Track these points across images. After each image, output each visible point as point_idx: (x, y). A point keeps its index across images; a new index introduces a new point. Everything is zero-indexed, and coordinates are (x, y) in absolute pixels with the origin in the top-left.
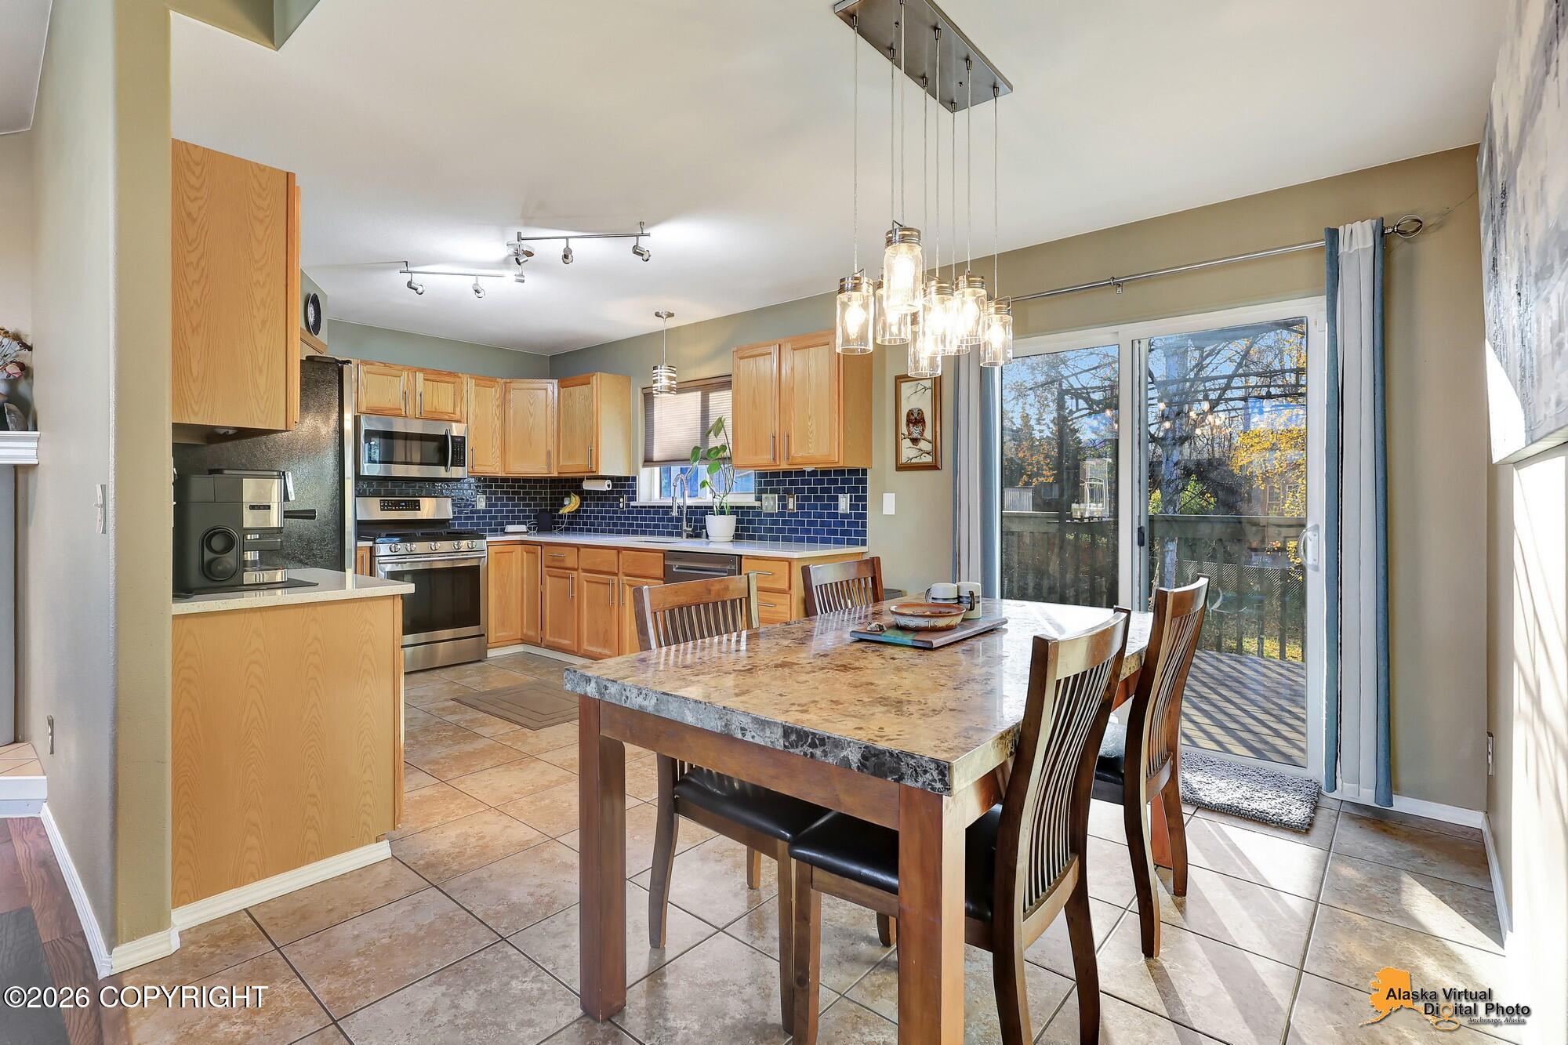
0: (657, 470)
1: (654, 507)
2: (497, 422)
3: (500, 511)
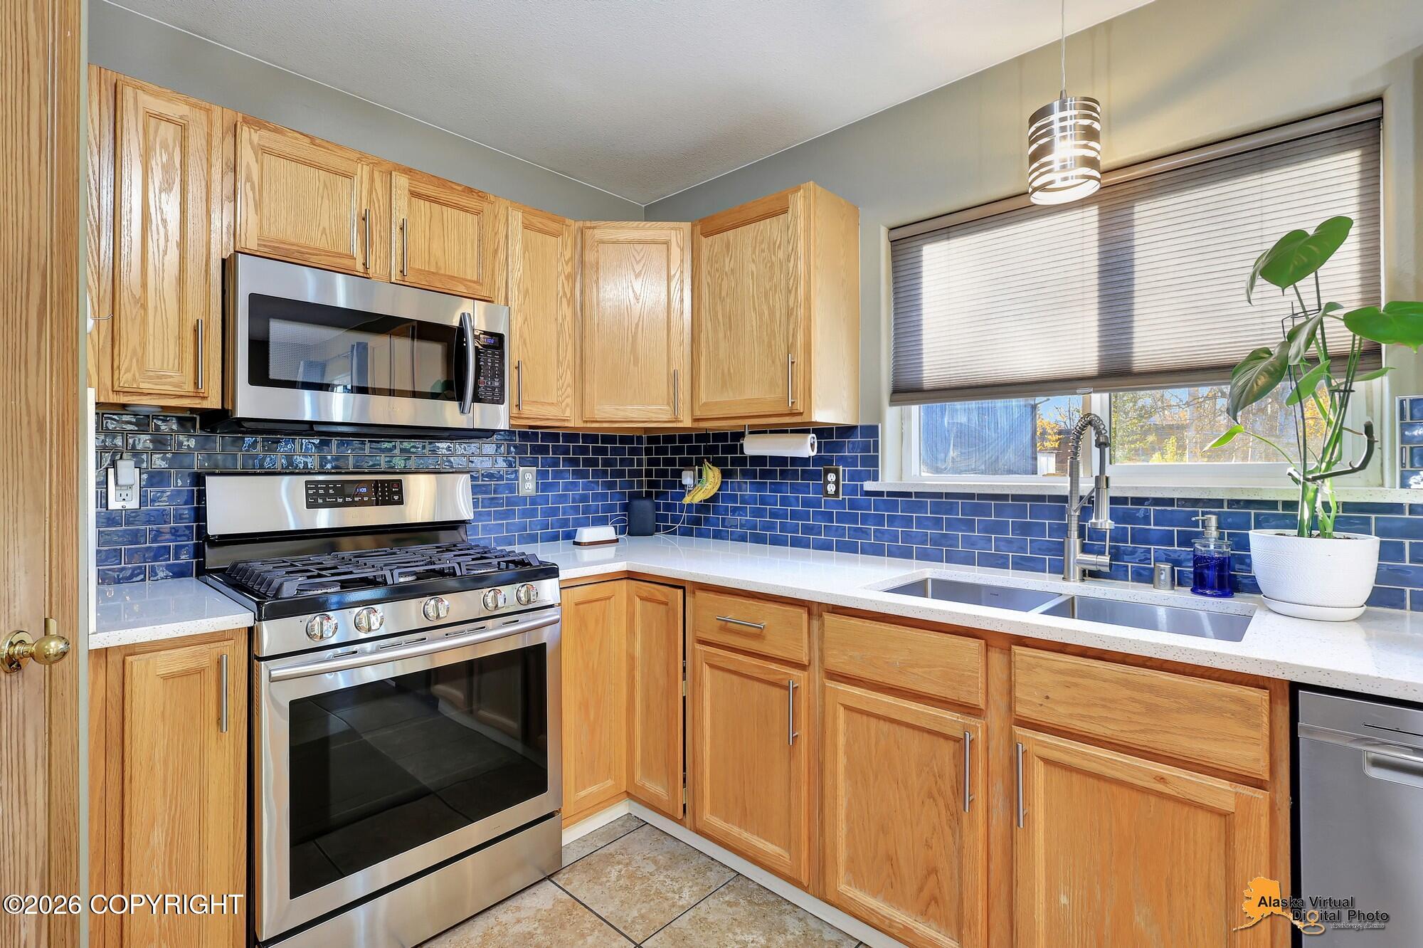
0: (915, 411)
2: (567, 310)
3: (563, 498)
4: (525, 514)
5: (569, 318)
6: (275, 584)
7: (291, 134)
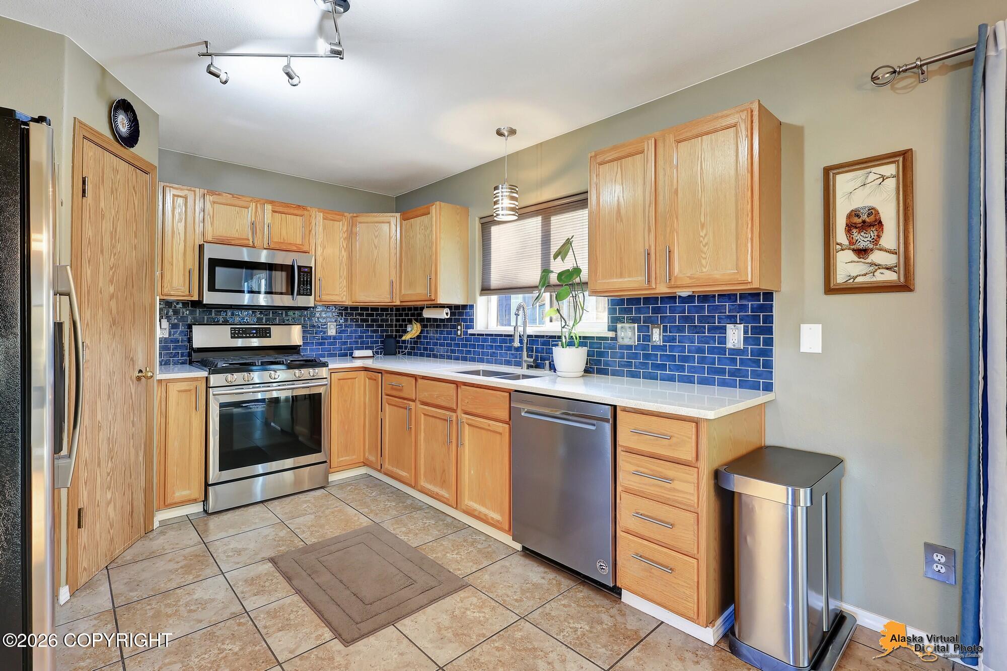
0: (494, 299)
1: (492, 335)
2: (344, 253)
3: (350, 337)
4: (330, 344)
5: (345, 257)
6: (216, 364)
7: (224, 194)
